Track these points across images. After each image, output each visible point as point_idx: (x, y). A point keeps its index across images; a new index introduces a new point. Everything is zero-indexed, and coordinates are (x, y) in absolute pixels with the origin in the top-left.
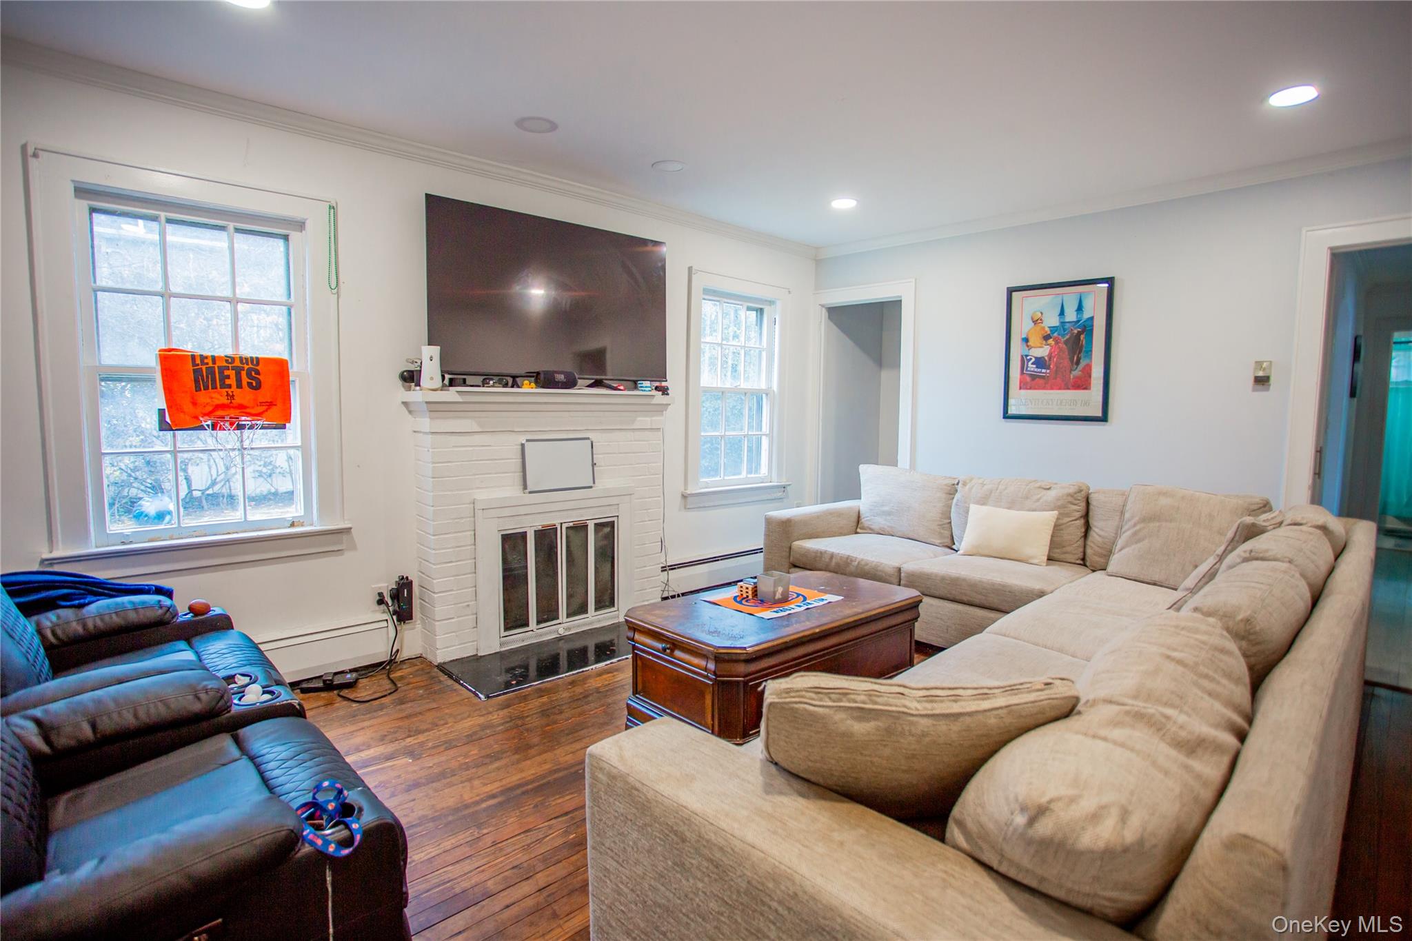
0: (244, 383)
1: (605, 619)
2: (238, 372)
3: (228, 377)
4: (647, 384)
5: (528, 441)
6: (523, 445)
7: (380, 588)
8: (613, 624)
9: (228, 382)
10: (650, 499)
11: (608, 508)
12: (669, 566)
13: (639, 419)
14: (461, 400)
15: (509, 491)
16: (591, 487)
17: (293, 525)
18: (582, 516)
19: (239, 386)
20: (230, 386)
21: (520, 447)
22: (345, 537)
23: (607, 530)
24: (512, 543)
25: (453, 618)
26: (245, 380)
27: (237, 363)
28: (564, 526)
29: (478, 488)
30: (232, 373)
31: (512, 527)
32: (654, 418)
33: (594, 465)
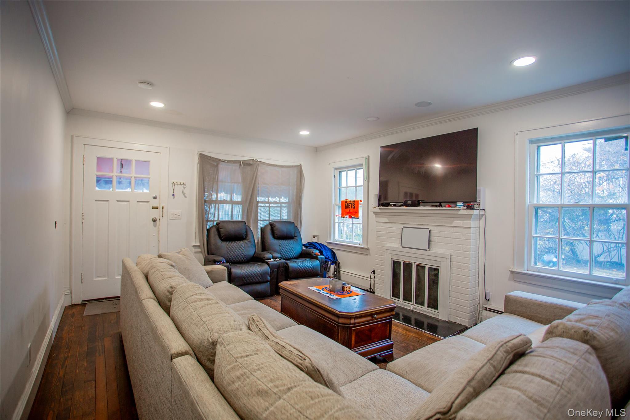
0: (352, 208)
1: (431, 313)
2: (351, 204)
3: (350, 206)
4: (461, 204)
5: (404, 227)
6: (402, 228)
7: (374, 269)
8: (436, 318)
9: (350, 207)
10: (463, 264)
11: (435, 262)
12: (489, 308)
13: (455, 221)
14: (380, 211)
15: (396, 245)
16: (427, 250)
17: (360, 245)
18: (423, 262)
19: (351, 208)
20: (350, 208)
21: (401, 229)
22: (368, 251)
23: (436, 272)
24: (396, 264)
25: (379, 284)
26: (352, 206)
27: (351, 202)
28: (416, 264)
29: (388, 242)
30: (350, 204)
31: (397, 259)
32: (464, 222)
33: (430, 241)
